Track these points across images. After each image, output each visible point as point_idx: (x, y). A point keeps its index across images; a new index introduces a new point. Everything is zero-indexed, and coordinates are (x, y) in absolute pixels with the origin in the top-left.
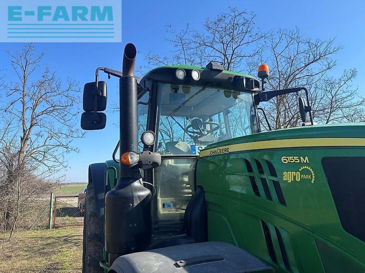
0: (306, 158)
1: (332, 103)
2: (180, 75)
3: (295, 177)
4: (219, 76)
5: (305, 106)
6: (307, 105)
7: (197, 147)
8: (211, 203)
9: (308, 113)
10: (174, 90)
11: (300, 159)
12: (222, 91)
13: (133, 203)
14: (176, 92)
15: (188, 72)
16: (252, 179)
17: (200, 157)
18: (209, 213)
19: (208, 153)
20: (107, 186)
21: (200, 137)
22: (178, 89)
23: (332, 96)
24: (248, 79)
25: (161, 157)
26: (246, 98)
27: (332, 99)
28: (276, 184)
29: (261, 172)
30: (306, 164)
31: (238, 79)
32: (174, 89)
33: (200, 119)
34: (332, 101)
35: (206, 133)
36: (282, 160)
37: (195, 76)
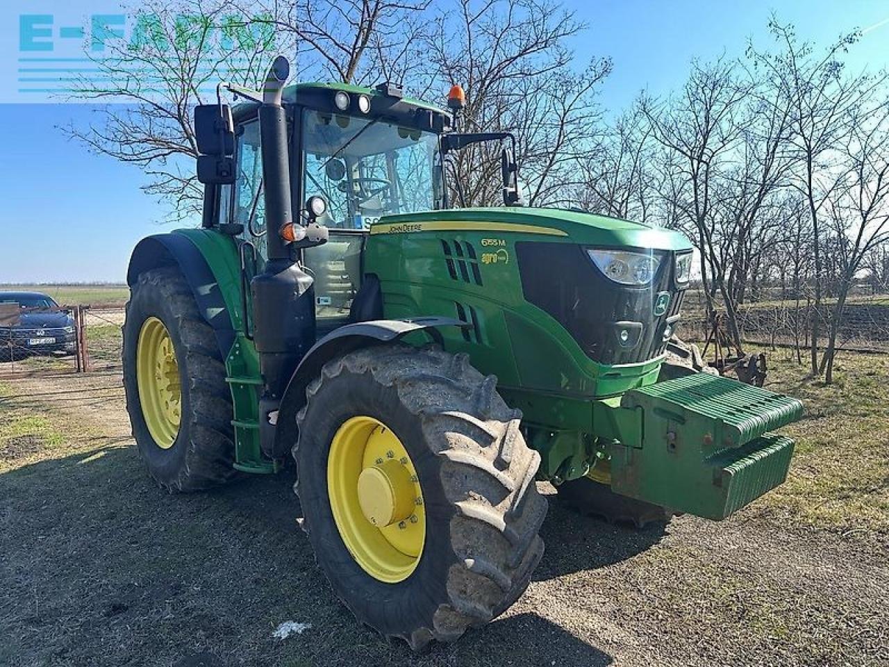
0: (504, 241)
1: (562, 125)
2: (342, 101)
3: (492, 259)
4: (396, 106)
5: (510, 164)
6: (512, 162)
7: (363, 218)
8: (390, 294)
9: (512, 173)
10: (324, 120)
11: (498, 242)
12: (395, 128)
13: (298, 292)
14: (327, 123)
15: (354, 98)
16: (450, 262)
17: (372, 233)
18: (385, 307)
19: (386, 229)
20: (244, 270)
21: (362, 202)
22: (331, 119)
23: (565, 110)
24: (436, 113)
25: (327, 233)
26: (429, 141)
27: (564, 117)
28: (475, 267)
29: (460, 254)
30: (504, 247)
31: (422, 112)
32: (323, 118)
33: (340, 160)
34: (562, 121)
35: (370, 195)
36: (483, 242)
37: (364, 105)
